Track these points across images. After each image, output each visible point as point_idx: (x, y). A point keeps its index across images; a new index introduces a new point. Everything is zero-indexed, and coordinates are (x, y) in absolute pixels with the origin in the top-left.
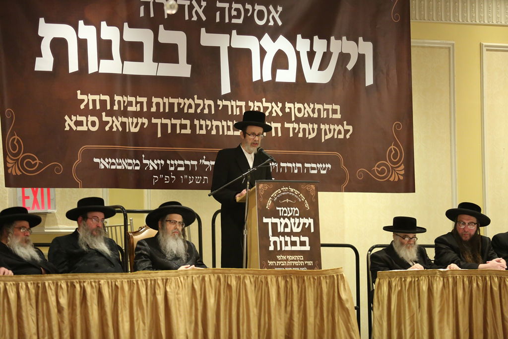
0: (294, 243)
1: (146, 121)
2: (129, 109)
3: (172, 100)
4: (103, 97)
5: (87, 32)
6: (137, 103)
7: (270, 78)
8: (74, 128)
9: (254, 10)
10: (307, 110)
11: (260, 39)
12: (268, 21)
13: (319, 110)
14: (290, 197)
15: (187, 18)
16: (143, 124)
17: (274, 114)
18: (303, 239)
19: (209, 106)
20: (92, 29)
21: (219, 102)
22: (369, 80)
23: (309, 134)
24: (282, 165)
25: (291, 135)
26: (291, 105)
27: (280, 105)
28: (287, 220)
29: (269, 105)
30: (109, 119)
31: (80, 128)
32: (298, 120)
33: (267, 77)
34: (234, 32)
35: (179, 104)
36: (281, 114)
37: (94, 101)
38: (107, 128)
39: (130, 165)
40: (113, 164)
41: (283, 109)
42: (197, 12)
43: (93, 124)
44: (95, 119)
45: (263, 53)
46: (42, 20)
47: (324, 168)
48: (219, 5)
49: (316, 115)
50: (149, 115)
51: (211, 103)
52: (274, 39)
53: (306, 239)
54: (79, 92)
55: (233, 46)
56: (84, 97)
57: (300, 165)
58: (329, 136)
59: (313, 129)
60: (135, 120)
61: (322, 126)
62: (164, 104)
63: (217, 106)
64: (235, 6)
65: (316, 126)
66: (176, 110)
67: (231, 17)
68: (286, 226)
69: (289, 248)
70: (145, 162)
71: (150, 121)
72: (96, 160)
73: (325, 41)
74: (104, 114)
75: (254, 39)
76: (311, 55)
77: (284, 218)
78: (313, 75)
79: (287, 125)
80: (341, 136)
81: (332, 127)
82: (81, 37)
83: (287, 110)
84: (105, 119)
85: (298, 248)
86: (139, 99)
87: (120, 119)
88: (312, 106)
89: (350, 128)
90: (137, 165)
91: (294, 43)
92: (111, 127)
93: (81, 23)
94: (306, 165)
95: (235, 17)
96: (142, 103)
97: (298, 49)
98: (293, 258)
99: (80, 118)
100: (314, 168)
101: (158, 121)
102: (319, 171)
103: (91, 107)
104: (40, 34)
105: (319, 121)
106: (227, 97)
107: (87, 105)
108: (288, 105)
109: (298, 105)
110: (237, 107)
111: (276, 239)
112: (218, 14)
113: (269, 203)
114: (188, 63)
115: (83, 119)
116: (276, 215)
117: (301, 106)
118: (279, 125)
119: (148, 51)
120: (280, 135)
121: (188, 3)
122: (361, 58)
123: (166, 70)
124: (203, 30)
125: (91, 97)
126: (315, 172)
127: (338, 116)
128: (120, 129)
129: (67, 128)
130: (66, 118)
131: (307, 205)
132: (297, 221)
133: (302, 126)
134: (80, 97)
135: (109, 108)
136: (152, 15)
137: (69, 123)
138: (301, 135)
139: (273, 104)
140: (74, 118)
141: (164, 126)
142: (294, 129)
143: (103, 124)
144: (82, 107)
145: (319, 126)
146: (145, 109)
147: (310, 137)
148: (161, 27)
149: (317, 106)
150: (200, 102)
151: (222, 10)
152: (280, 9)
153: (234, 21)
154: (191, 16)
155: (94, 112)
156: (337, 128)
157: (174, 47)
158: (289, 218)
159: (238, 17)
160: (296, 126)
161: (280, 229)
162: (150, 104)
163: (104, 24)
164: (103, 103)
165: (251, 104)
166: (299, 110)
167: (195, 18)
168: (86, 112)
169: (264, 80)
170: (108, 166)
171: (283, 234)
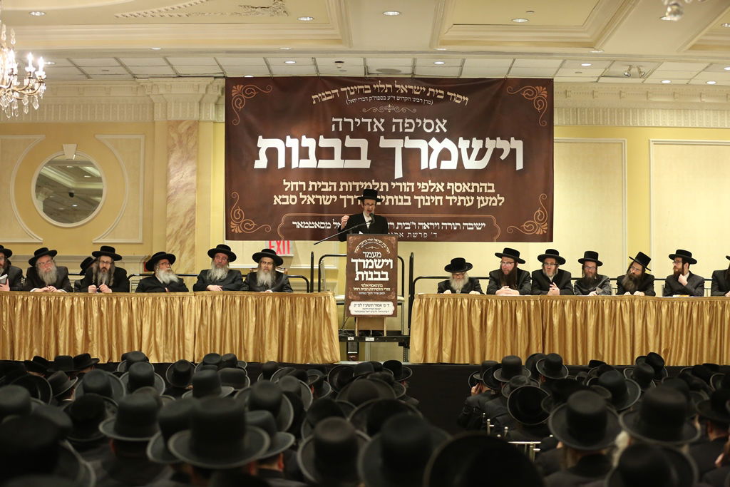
0: (376, 276)
1: (335, 197)
2: (323, 190)
3: (354, 183)
4: (301, 183)
5: (292, 143)
6: (329, 186)
7: (436, 167)
8: (280, 203)
9: (423, 123)
10: (465, 187)
11: (428, 141)
12: (435, 129)
13: (476, 187)
14: (374, 245)
15: (369, 130)
16: (333, 199)
17: (438, 191)
18: (383, 273)
19: (385, 187)
20: (296, 141)
21: (392, 184)
22: (520, 166)
23: (467, 203)
24: (443, 224)
25: (451, 204)
26: (452, 184)
27: (443, 184)
28: (371, 261)
29: (434, 184)
30: (305, 197)
31: (284, 203)
32: (457, 194)
33: (433, 166)
34: (407, 138)
35: (360, 186)
36: (443, 190)
37: (295, 186)
38: (303, 203)
39: (323, 225)
40: (306, 225)
41: (445, 187)
42: (377, 126)
43: (293, 200)
44: (295, 197)
45: (430, 150)
46: (260, 137)
47: (479, 226)
48: (394, 120)
49: (473, 190)
50: (338, 194)
51: (387, 184)
52: (440, 140)
53: (386, 273)
54: (284, 180)
55: (406, 146)
56: (288, 183)
57: (459, 224)
58: (484, 204)
59: (470, 201)
60: (327, 197)
61: (478, 198)
62: (349, 186)
63: (390, 186)
64: (407, 121)
65: (472, 198)
66: (358, 190)
67: (404, 128)
68: (370, 264)
69: (371, 279)
70: (334, 223)
71: (338, 197)
72: (294, 223)
73: (482, 141)
74: (301, 193)
75: (424, 142)
76: (470, 151)
77: (369, 259)
78: (471, 164)
79: (447, 198)
80: (495, 204)
81: (487, 198)
82: (288, 145)
83: (448, 188)
84: (301, 196)
85: (379, 279)
86: (331, 183)
87: (313, 196)
88: (469, 184)
89: (503, 199)
90: (328, 225)
91: (456, 143)
92: (306, 202)
93: (288, 137)
94: (464, 224)
95: (407, 128)
96: (333, 186)
97: (459, 147)
98: (374, 285)
99: (284, 197)
100: (470, 226)
101: (344, 197)
102: (475, 228)
103: (292, 189)
104: (259, 146)
105: (475, 194)
106: (399, 180)
107: (290, 188)
108: (449, 184)
109: (457, 184)
110: (407, 186)
111: (361, 273)
112: (394, 126)
113: (357, 249)
114: (368, 159)
115: (287, 197)
116: (363, 257)
117: (460, 184)
118: (441, 198)
119: (338, 153)
120: (441, 204)
121: (371, 120)
122: (513, 152)
123: (351, 164)
124: (382, 138)
125: (293, 183)
126: (473, 228)
127: (493, 191)
128: (314, 203)
129: (275, 203)
130: (275, 197)
131: (388, 250)
132: (379, 261)
133: (460, 198)
134: (285, 183)
135: (304, 189)
136: (341, 129)
137: (277, 200)
138: (459, 204)
139: (438, 184)
140: (280, 197)
141: (349, 201)
142: (453, 200)
143: (300, 200)
144: (286, 189)
145: (475, 198)
146: (335, 190)
147: (467, 205)
148: (348, 137)
149: (473, 185)
150: (378, 184)
151: (397, 124)
152: (445, 121)
153: (406, 130)
154: (372, 128)
155: (294, 193)
156: (491, 199)
157: (358, 150)
158: (373, 259)
159: (410, 127)
160: (455, 198)
161: (365, 266)
162: (338, 186)
163: (304, 137)
164: (301, 187)
165: (419, 184)
166: (458, 187)
167: (376, 130)
168: (289, 193)
169: (431, 168)
170: (302, 227)
171: (367, 270)
